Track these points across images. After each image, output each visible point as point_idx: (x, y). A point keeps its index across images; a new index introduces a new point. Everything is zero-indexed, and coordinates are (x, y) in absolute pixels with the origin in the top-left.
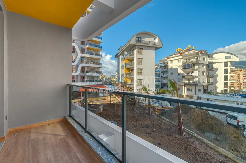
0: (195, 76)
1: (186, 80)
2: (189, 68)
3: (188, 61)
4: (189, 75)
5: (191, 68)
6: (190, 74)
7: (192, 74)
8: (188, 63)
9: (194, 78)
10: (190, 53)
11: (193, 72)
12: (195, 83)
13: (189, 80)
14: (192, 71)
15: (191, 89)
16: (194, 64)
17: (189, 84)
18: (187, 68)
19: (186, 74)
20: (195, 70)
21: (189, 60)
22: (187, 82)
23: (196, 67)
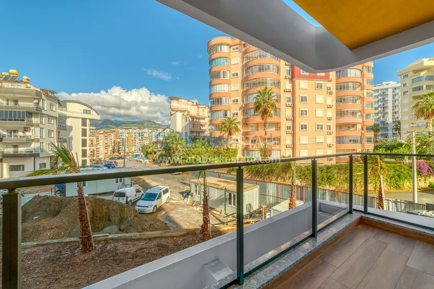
0: (32, 138)
1: (7, 147)
2: (15, 120)
3: (11, 104)
4: (15, 136)
5: (23, 120)
6: (20, 134)
7: (24, 133)
8: (11, 108)
9: (29, 141)
10: (19, 87)
11: (26, 130)
12: (32, 152)
13: (16, 146)
14: (25, 128)
15: (23, 166)
16: (30, 114)
17: (16, 156)
18: (11, 120)
19: (5, 133)
20: (32, 125)
21: (16, 102)
22: (10, 150)
23: (35, 120)
